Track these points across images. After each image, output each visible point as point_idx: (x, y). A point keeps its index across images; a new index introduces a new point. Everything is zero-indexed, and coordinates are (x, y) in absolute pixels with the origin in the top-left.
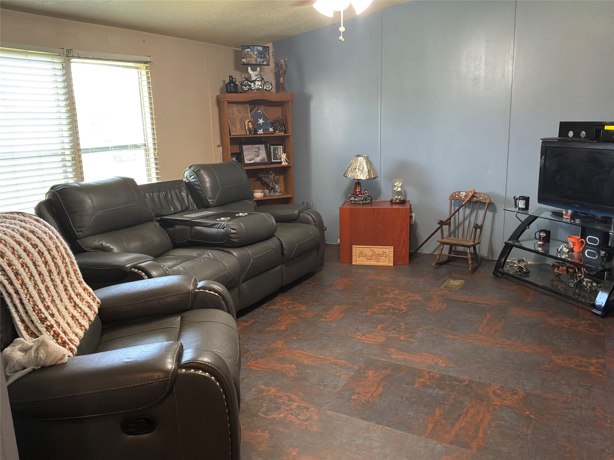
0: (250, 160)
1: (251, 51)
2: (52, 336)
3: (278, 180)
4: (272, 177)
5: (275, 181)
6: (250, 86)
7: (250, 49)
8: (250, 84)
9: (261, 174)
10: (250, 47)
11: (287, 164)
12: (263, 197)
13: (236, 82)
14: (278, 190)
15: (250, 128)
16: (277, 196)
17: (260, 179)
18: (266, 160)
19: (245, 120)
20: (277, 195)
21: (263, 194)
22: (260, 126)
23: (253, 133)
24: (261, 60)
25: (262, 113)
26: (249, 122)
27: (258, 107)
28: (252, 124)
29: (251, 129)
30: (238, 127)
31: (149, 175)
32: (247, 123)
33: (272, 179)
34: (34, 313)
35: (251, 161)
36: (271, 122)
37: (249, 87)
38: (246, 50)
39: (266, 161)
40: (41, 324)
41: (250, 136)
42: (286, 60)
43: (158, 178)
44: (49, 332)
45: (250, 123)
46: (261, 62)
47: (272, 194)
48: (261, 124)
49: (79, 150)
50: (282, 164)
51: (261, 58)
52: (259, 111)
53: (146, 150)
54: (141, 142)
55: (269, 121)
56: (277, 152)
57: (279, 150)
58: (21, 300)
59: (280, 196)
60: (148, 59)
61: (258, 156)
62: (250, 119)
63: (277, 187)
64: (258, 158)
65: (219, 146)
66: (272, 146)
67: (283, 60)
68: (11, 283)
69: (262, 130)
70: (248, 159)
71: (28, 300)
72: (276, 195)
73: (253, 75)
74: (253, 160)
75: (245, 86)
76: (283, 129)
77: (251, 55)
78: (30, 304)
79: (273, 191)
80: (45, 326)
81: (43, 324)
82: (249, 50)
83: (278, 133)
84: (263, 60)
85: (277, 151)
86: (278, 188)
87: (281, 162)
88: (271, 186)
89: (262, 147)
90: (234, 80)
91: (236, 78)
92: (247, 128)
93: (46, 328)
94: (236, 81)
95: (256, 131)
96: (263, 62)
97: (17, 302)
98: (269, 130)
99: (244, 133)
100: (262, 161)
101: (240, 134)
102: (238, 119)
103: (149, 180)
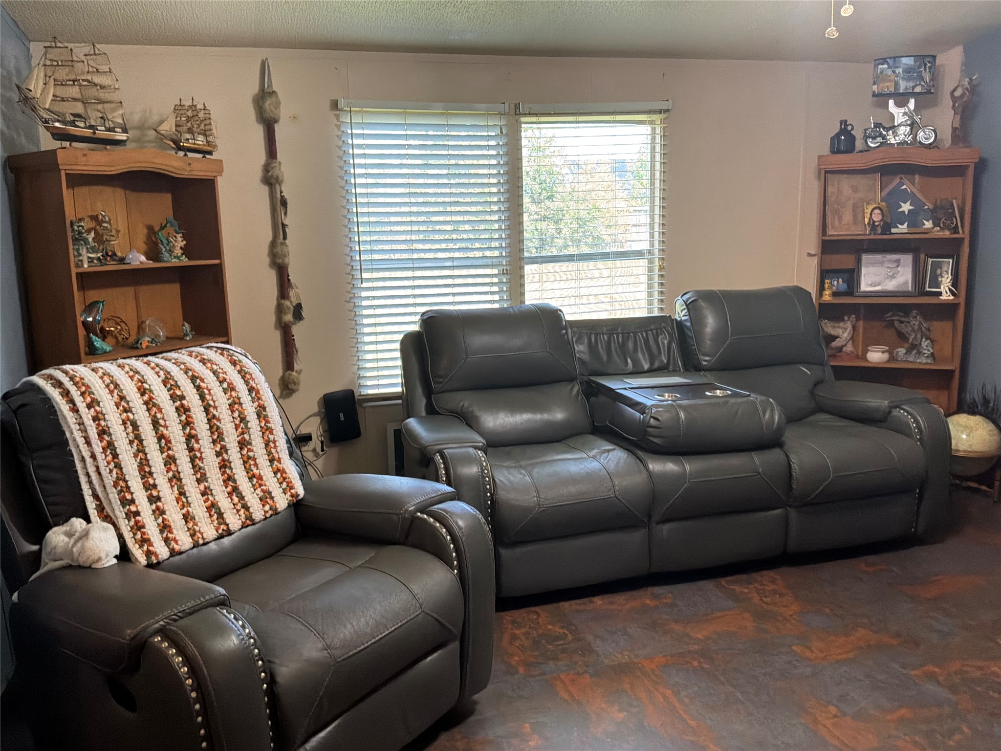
0: (871, 285)
1: (889, 67)
2: (130, 527)
3: (929, 330)
4: (915, 323)
5: (922, 332)
6: (884, 137)
7: (888, 64)
8: (884, 133)
9: (891, 313)
10: (888, 60)
11: (952, 297)
12: (888, 361)
13: (852, 132)
14: (926, 352)
15: (874, 222)
16: (920, 363)
17: (891, 324)
18: (910, 285)
19: (865, 204)
20: (922, 361)
21: (886, 356)
22: (902, 218)
23: (879, 231)
24: (911, 84)
25: (909, 190)
26: (876, 208)
27: (901, 178)
28: (883, 214)
29: (876, 224)
30: (848, 217)
31: (650, 303)
32: (869, 211)
33: (916, 327)
34: (114, 490)
35: (875, 286)
36: (929, 208)
37: (883, 139)
38: (880, 66)
39: (910, 289)
40: (121, 507)
41: (872, 237)
42: (974, 78)
43: (661, 309)
44: (129, 520)
45: (877, 211)
46: (909, 89)
47: (911, 359)
48: (906, 213)
49: (521, 259)
50: (941, 297)
51: (909, 79)
52: (904, 187)
53: (651, 261)
54: (644, 246)
55: (926, 207)
56: (939, 272)
57: (945, 268)
58: (98, 468)
59: (927, 364)
60: (664, 106)
61: (893, 277)
62: (879, 204)
63: (925, 343)
64: (891, 281)
65: (809, 255)
66: (931, 257)
67: (967, 80)
68: (88, 443)
69: (906, 224)
70: (870, 283)
71: (108, 471)
72: (919, 361)
73: (898, 113)
74: (879, 285)
75: (874, 138)
76: (953, 223)
77: (887, 75)
78: (111, 476)
79: (915, 352)
80: (126, 510)
81: (124, 507)
82: (885, 66)
83: (939, 231)
84: (914, 84)
85: (941, 268)
86: (927, 346)
87: (940, 294)
88: (911, 340)
89: (907, 259)
90: (849, 128)
91: (853, 124)
92: (867, 221)
93: (126, 514)
94: (852, 129)
95: (887, 227)
96: (913, 88)
97: (92, 470)
98: (924, 225)
99: (861, 231)
100: (901, 289)
101: (851, 233)
102: (851, 202)
103: (650, 310)
